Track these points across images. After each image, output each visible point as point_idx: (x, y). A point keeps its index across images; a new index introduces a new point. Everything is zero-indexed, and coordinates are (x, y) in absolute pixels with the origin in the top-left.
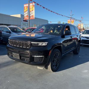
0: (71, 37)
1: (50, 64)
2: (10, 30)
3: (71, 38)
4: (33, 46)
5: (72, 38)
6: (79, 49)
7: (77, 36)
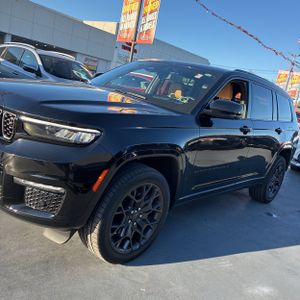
0: (241, 130)
1: (96, 231)
2: (40, 63)
3: (242, 134)
4: (28, 137)
5: (248, 134)
6: (278, 184)
7: (279, 131)
